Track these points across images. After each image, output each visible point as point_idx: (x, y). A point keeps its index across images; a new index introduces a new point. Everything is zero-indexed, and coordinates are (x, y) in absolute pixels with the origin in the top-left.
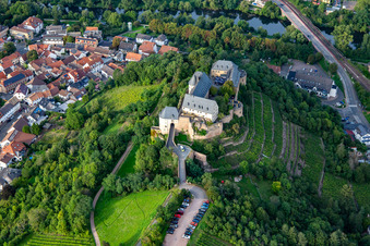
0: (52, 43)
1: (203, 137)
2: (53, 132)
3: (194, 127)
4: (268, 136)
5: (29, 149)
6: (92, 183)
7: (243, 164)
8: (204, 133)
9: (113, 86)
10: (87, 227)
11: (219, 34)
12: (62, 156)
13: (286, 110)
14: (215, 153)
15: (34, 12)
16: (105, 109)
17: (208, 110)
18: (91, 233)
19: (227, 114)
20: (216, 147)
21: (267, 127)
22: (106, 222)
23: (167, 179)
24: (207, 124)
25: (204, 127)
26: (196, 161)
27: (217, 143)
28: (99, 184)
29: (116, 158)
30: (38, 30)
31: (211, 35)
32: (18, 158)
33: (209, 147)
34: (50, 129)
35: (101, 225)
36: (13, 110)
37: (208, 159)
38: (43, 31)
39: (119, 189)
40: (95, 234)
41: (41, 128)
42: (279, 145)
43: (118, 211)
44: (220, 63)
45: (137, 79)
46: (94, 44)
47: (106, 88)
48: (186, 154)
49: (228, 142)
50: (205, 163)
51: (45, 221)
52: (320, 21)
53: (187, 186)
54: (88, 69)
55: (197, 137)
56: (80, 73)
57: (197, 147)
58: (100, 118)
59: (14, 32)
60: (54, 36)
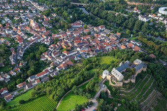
0: (103, 35)
1: (114, 85)
3: (111, 80)
4: (142, 93)
5: (68, 67)
6: (69, 86)
7: (123, 100)
8: (114, 83)
9: (106, 55)
10: (58, 100)
11: (160, 47)
12: (72, 73)
14: (116, 92)
16: (97, 62)
18: (58, 103)
19: (126, 79)
20: (116, 90)
22: (65, 101)
23: (89, 95)
24: (117, 81)
25: (115, 81)
29: (84, 81)
32: (64, 69)
33: (114, 89)
34: (79, 63)
35: (62, 102)
36: (74, 53)
38: (103, 30)
39: (75, 92)
40: (59, 104)
41: (76, 62)
43: (70, 99)
44: (137, 60)
45: (114, 55)
46: (115, 38)
47: (104, 55)
48: (104, 88)
49: (123, 90)
50: (110, 94)
53: (94, 101)
54: (105, 47)
55: (111, 84)
56: (102, 47)
57: (110, 88)
58: (93, 65)
59: (94, 28)
60: (105, 33)
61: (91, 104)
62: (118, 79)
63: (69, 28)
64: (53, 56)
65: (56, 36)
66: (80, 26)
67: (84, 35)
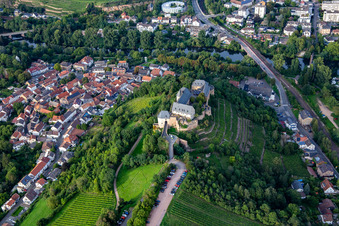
0: (98, 72)
1: (186, 129)
2: (95, 128)
3: (179, 123)
4: (228, 127)
5: (80, 139)
6: (115, 161)
7: (211, 146)
8: (186, 126)
9: (133, 98)
10: (111, 188)
11: (201, 62)
12: (99, 143)
13: (240, 110)
14: (193, 139)
15: (88, 53)
16: (127, 112)
17: (188, 112)
18: (114, 192)
19: (200, 114)
20: (194, 135)
21: (227, 121)
22: (124, 185)
23: (161, 157)
24: (188, 121)
25: (185, 123)
26: (181, 145)
27: (194, 133)
28: (119, 161)
29: (131, 144)
30: (90, 64)
31: (196, 63)
32: (74, 145)
33: (189, 136)
34: (93, 126)
35: (120, 187)
36: (72, 115)
37: (189, 143)
38: (93, 65)
39: (132, 164)
40: (116, 193)
41: (88, 126)
42: (235, 132)
43: (131, 178)
44: (197, 81)
45: (147, 93)
46: (123, 71)
47: (128, 99)
48: (174, 140)
49: (202, 132)
50: (187, 146)
51: (86, 185)
52: (265, 52)
53: (174, 161)
54: (118, 88)
55: (182, 130)
56: (113, 90)
57: (182, 136)
58: (123, 118)
59: (75, 66)
60: (99, 68)
61: (173, 168)
62: (189, 116)
63: (28, 78)
64: (36, 133)
65: (12, 100)
66: (44, 70)
67: (65, 81)
